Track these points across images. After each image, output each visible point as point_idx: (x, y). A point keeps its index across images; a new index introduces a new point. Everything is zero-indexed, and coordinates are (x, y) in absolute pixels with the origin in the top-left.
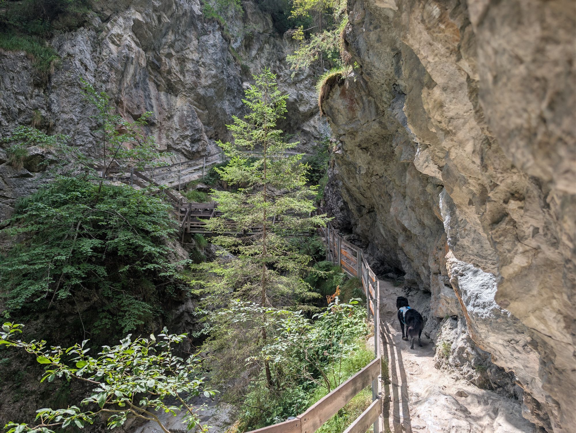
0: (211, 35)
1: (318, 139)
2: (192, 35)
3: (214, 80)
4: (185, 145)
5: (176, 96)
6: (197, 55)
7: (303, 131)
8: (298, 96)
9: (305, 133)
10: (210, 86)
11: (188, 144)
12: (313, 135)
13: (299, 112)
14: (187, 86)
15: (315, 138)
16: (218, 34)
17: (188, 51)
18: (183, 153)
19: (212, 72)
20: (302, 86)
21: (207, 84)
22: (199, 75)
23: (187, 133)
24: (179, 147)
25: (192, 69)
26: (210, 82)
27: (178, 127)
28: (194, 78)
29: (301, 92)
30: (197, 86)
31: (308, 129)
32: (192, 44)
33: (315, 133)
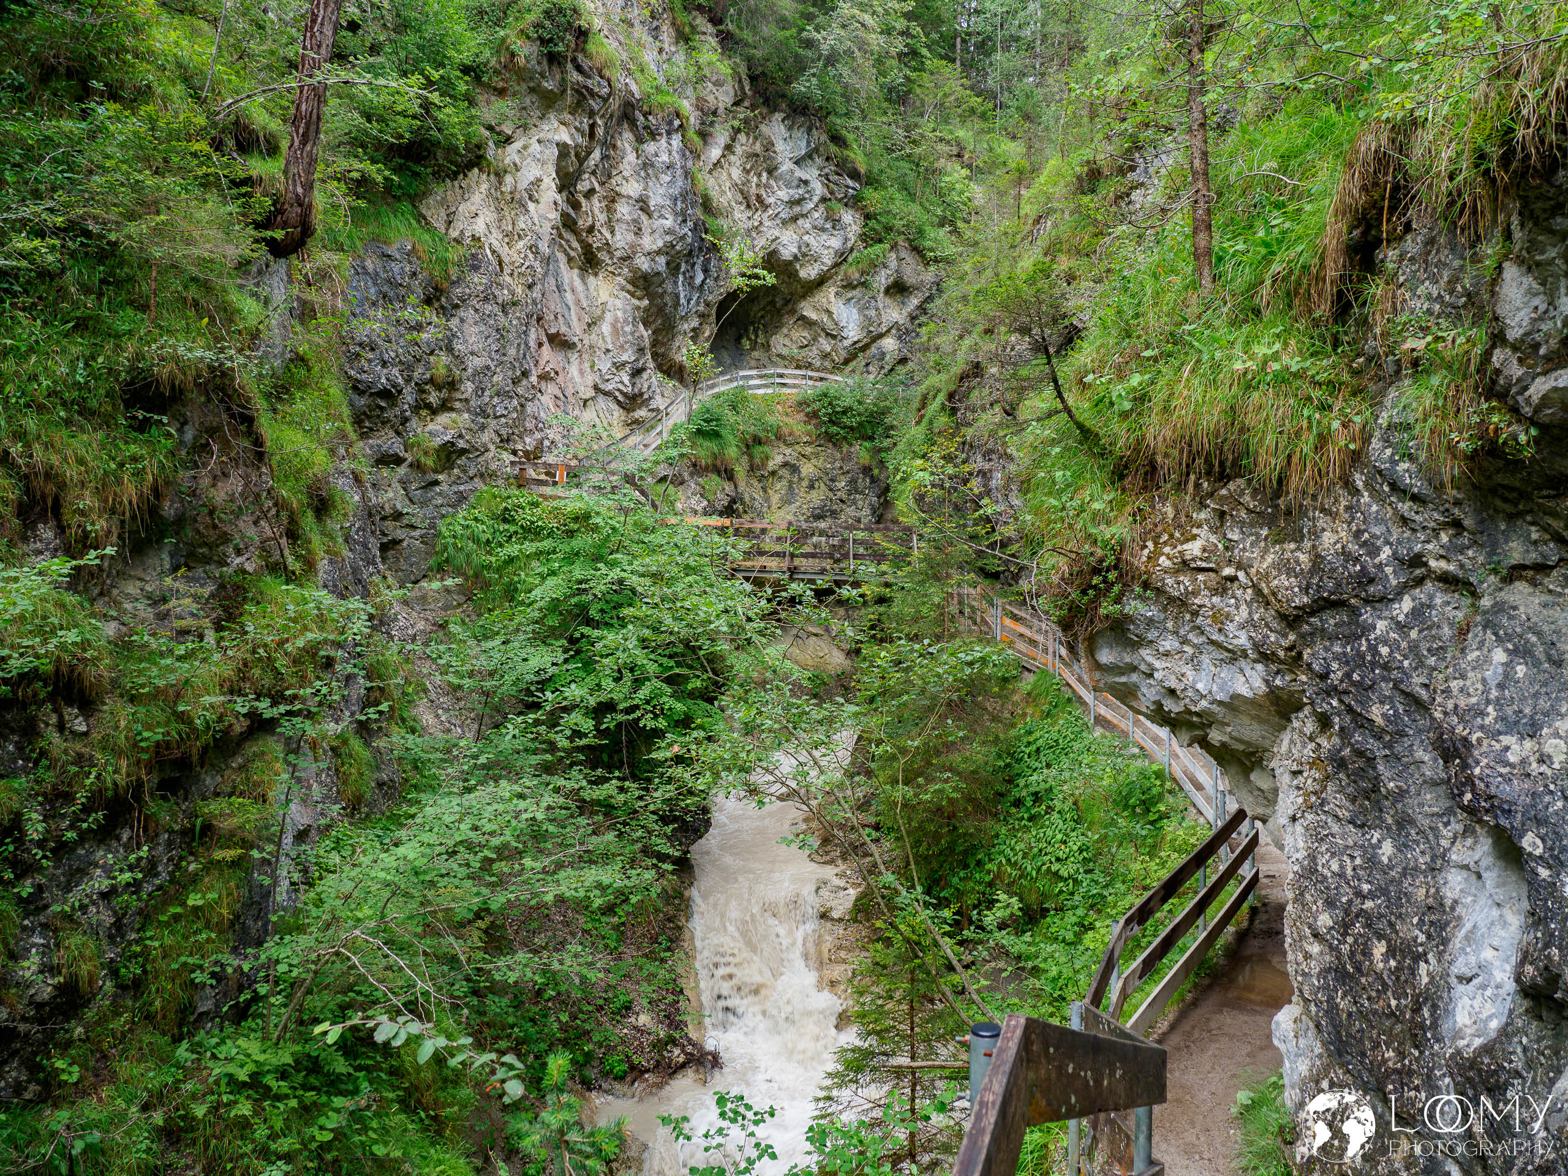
0: (663, 141)
1: (834, 337)
2: (626, 140)
3: (668, 238)
4: (621, 382)
5: (596, 274)
6: (636, 185)
7: (803, 318)
8: (800, 248)
9: (808, 323)
10: (659, 252)
11: (626, 379)
12: (823, 330)
13: (799, 280)
14: (618, 254)
15: (828, 334)
16: (676, 141)
17: (619, 178)
18: (615, 398)
19: (665, 222)
20: (808, 226)
21: (655, 248)
22: (640, 229)
23: (625, 357)
24: (609, 387)
25: (628, 217)
26: (660, 244)
27: (610, 347)
28: (630, 237)
29: (806, 238)
30: (634, 253)
31: (813, 316)
32: (625, 161)
33: (829, 325)
